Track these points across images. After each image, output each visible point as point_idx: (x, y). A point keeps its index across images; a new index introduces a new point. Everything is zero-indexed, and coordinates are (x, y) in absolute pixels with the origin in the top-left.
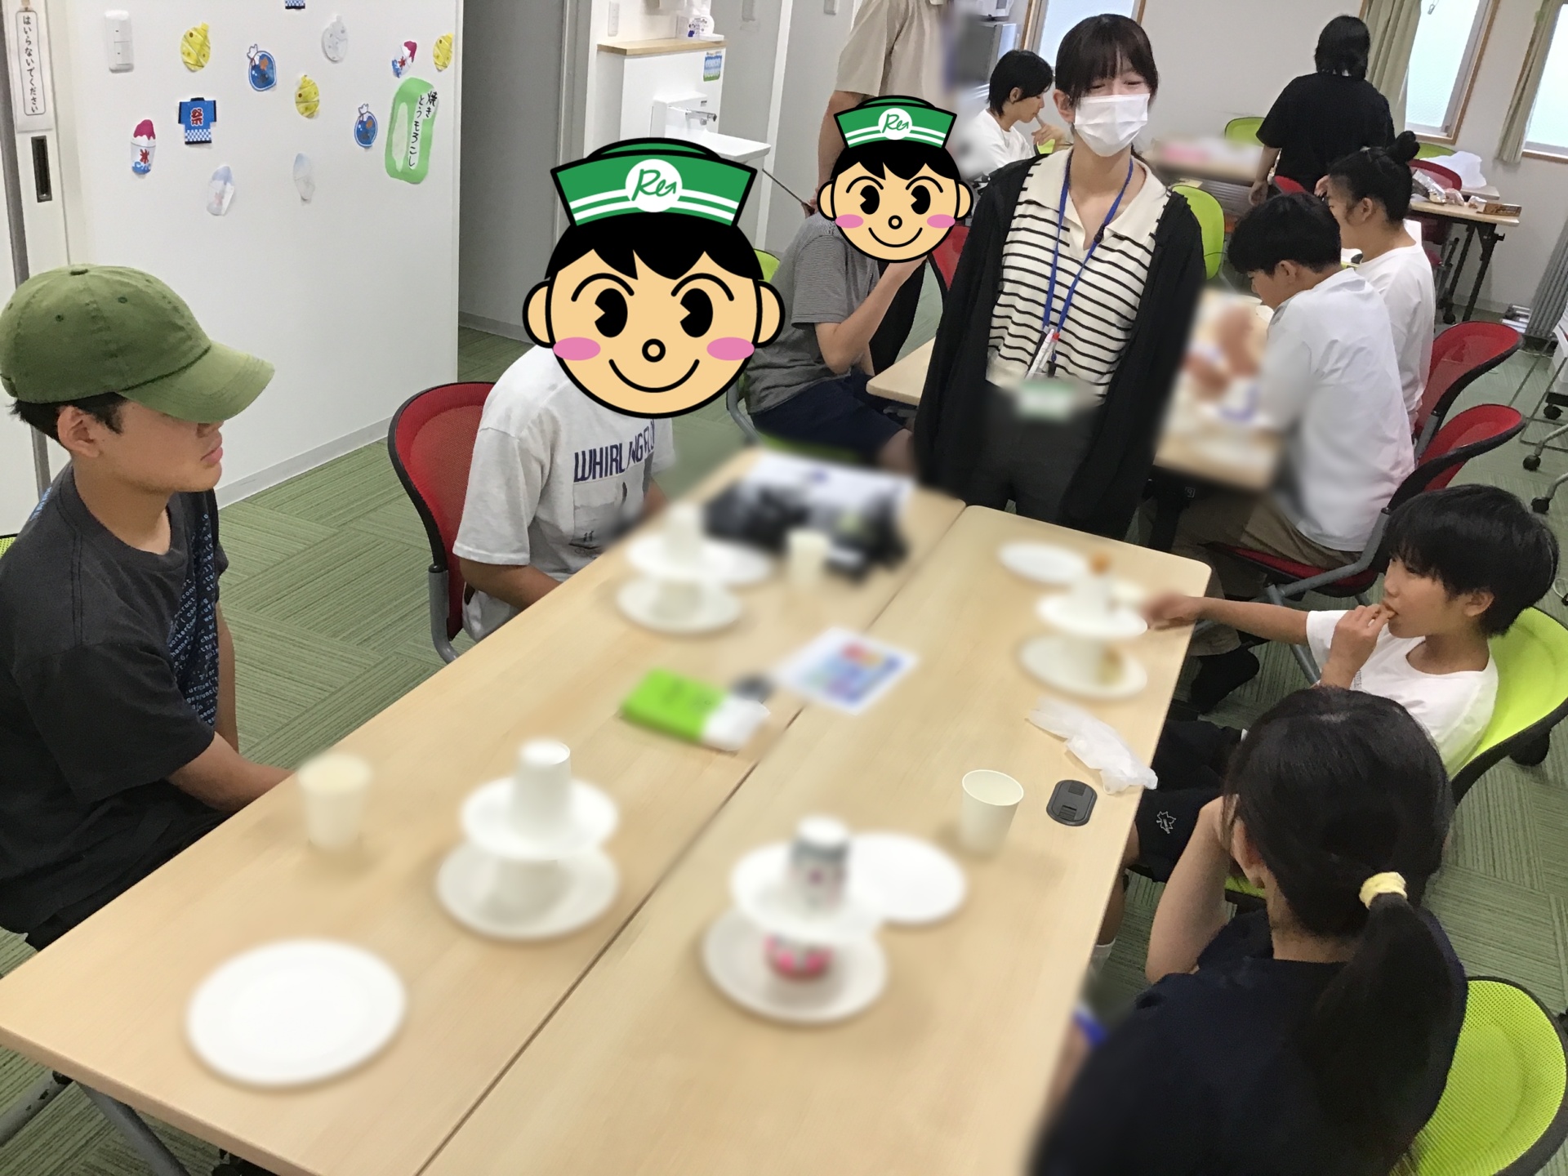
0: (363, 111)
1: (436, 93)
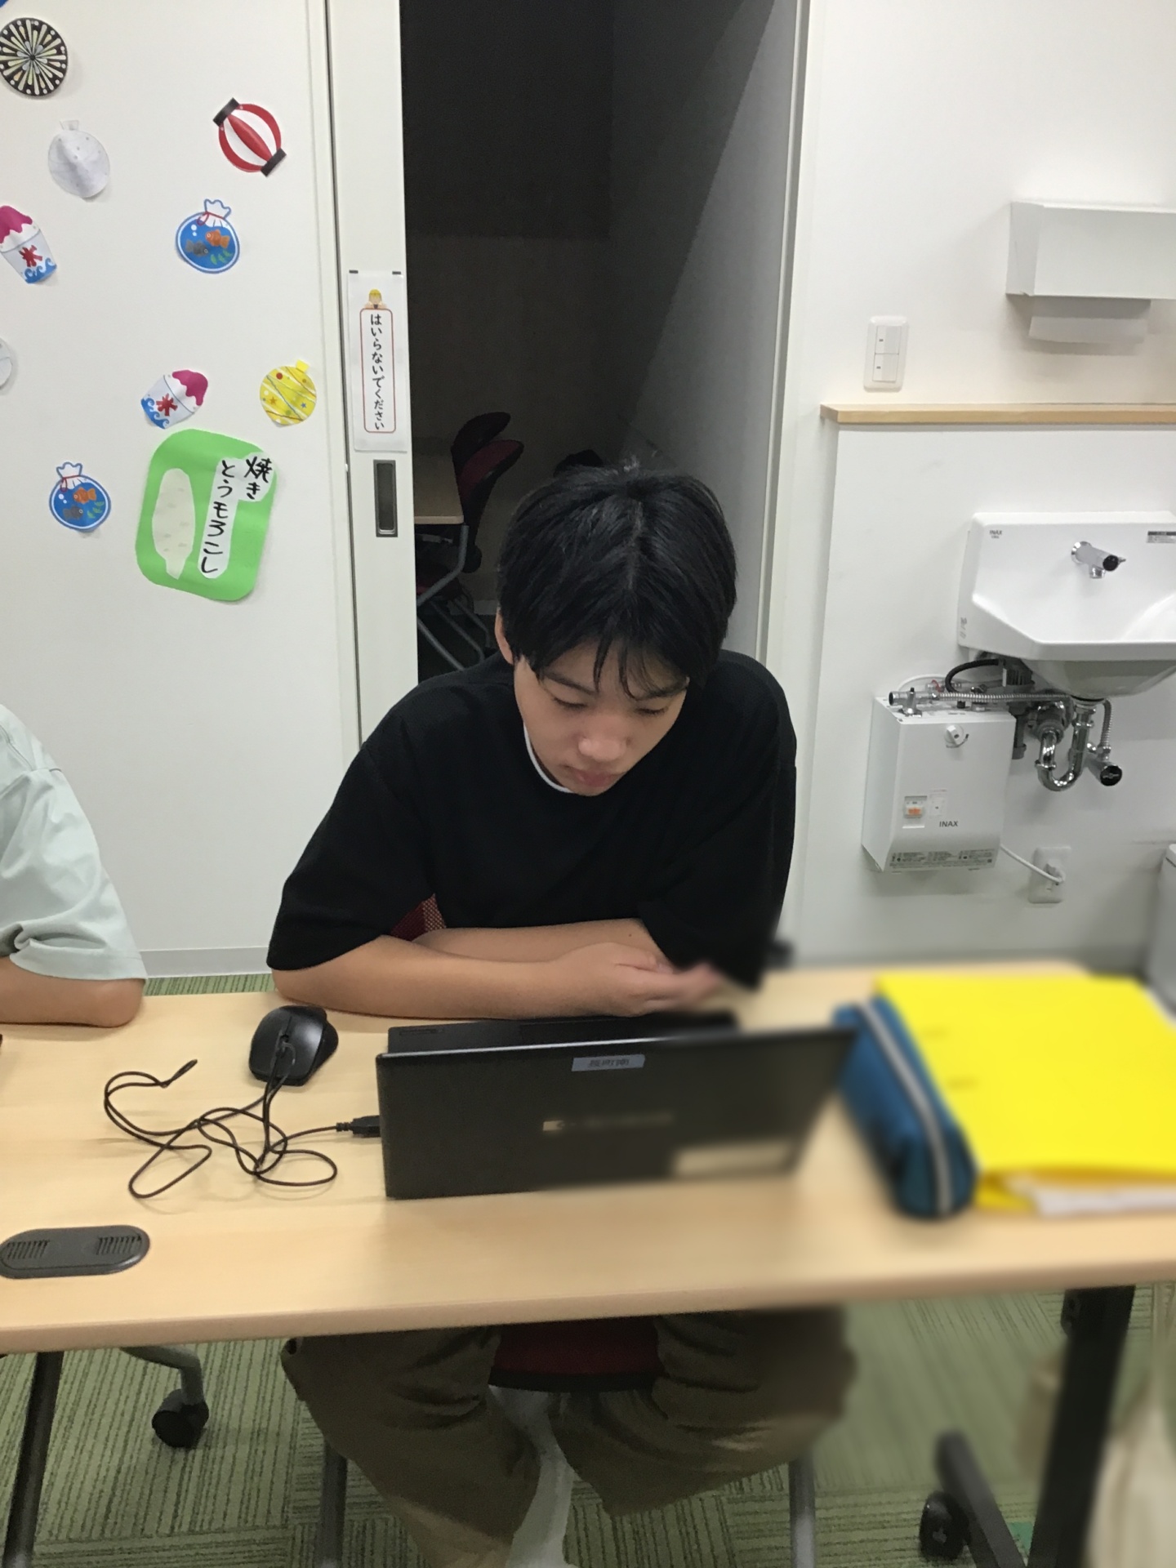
0: (69, 471)
1: (268, 461)
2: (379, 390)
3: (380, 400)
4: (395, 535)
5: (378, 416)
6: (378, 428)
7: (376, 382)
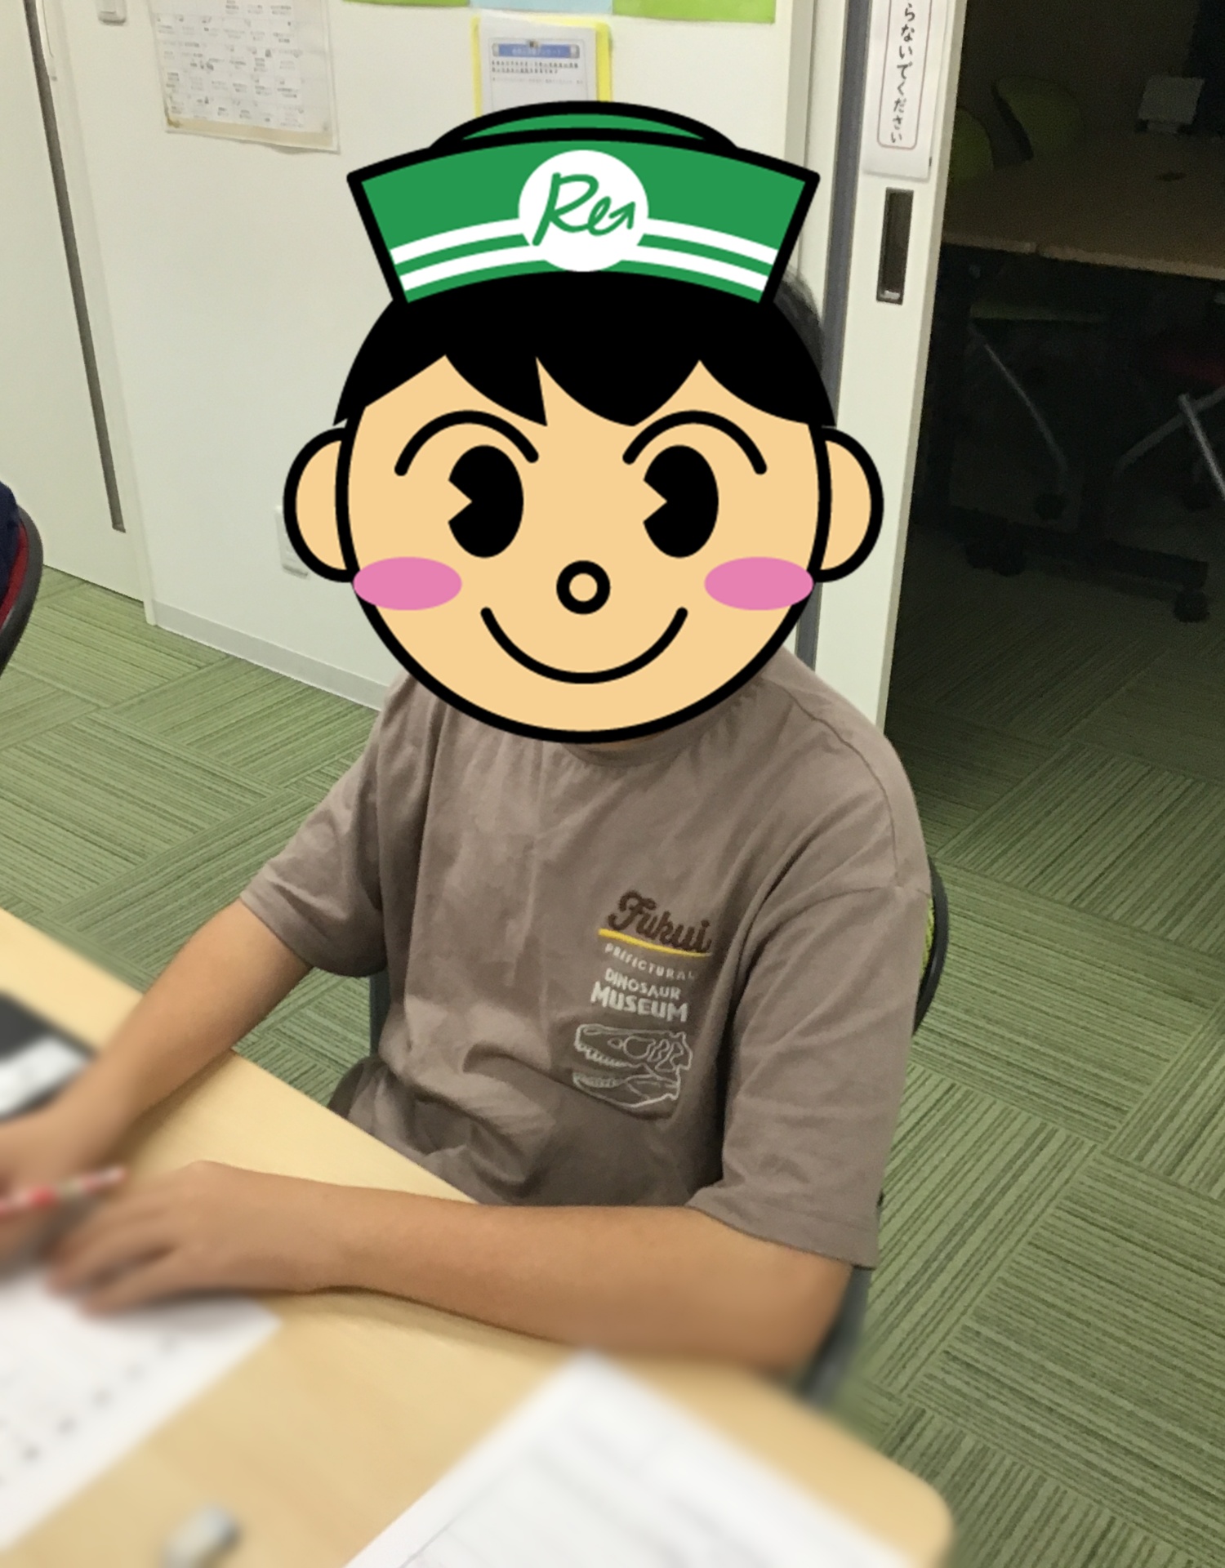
2: (903, 84)
3: (902, 99)
4: (900, 301)
5: (897, 122)
6: (894, 141)
7: (901, 70)
